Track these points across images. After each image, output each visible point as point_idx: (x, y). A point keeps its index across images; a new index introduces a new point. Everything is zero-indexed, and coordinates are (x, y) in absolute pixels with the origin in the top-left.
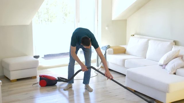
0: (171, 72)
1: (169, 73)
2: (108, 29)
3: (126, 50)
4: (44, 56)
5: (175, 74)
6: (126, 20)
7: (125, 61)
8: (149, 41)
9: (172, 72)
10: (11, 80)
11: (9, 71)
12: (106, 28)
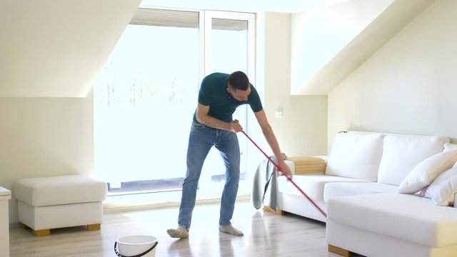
0: (441, 200)
1: (436, 203)
2: (280, 117)
3: (325, 165)
4: (119, 186)
5: (451, 205)
6: (327, 96)
7: (326, 186)
8: (385, 138)
9: (444, 200)
10: (36, 232)
11: (33, 207)
12: (277, 113)
